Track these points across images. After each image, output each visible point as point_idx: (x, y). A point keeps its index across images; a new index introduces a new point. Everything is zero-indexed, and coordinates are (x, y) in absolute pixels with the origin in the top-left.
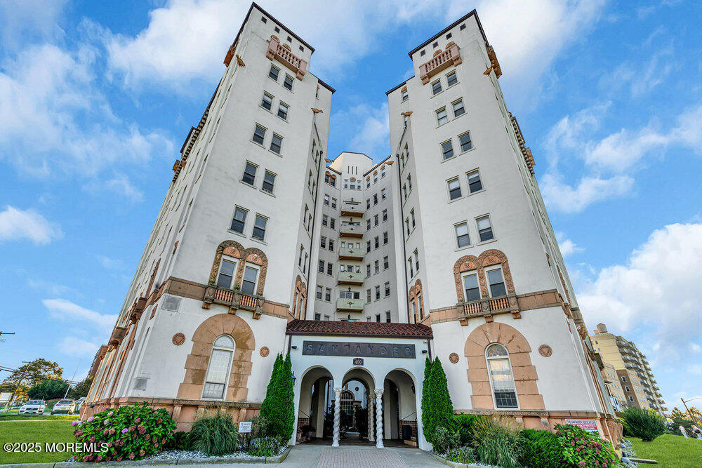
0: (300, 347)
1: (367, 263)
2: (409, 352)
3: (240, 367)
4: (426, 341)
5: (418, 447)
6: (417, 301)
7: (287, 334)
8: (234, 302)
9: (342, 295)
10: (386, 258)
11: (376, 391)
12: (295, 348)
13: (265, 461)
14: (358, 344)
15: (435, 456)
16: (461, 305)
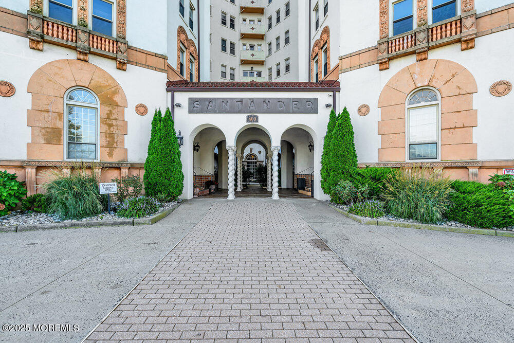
0: (185, 104)
1: (268, 41)
2: (311, 107)
3: (110, 126)
4: (331, 93)
5: (312, 197)
6: (322, 56)
7: (168, 91)
8: (79, 43)
9: (245, 74)
10: (287, 32)
11: (272, 148)
12: (179, 105)
13: (133, 223)
14: (252, 100)
15: (333, 207)
16: (385, 41)
